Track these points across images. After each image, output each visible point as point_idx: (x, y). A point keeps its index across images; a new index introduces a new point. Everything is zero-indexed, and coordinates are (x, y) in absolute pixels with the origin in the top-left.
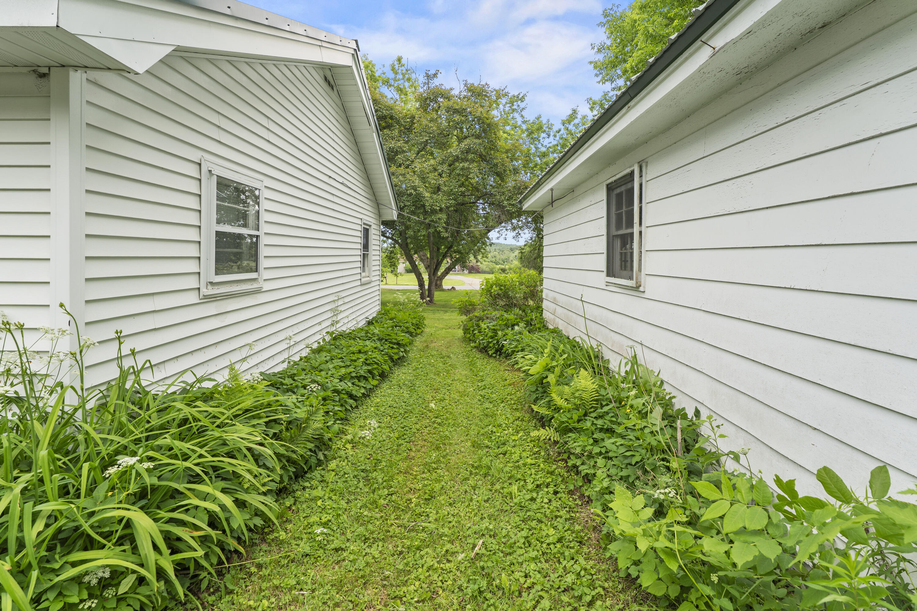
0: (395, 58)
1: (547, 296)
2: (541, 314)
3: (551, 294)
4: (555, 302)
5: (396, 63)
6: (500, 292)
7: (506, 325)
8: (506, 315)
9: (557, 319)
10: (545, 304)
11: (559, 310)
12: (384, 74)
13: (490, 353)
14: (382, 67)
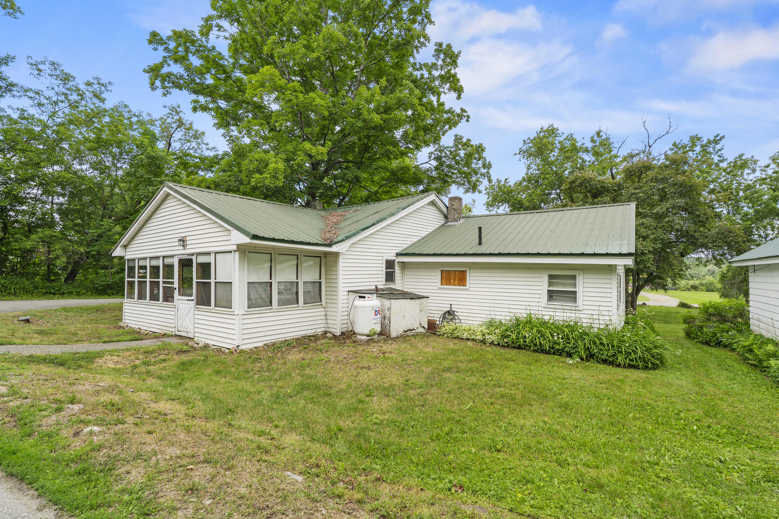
0: (594, 132)
1: (753, 316)
2: (749, 327)
3: (756, 316)
4: (759, 320)
5: (595, 136)
6: (715, 312)
7: (722, 331)
8: (721, 326)
9: (761, 330)
10: (751, 321)
11: (762, 325)
12: (583, 144)
13: (712, 344)
14: (582, 140)
